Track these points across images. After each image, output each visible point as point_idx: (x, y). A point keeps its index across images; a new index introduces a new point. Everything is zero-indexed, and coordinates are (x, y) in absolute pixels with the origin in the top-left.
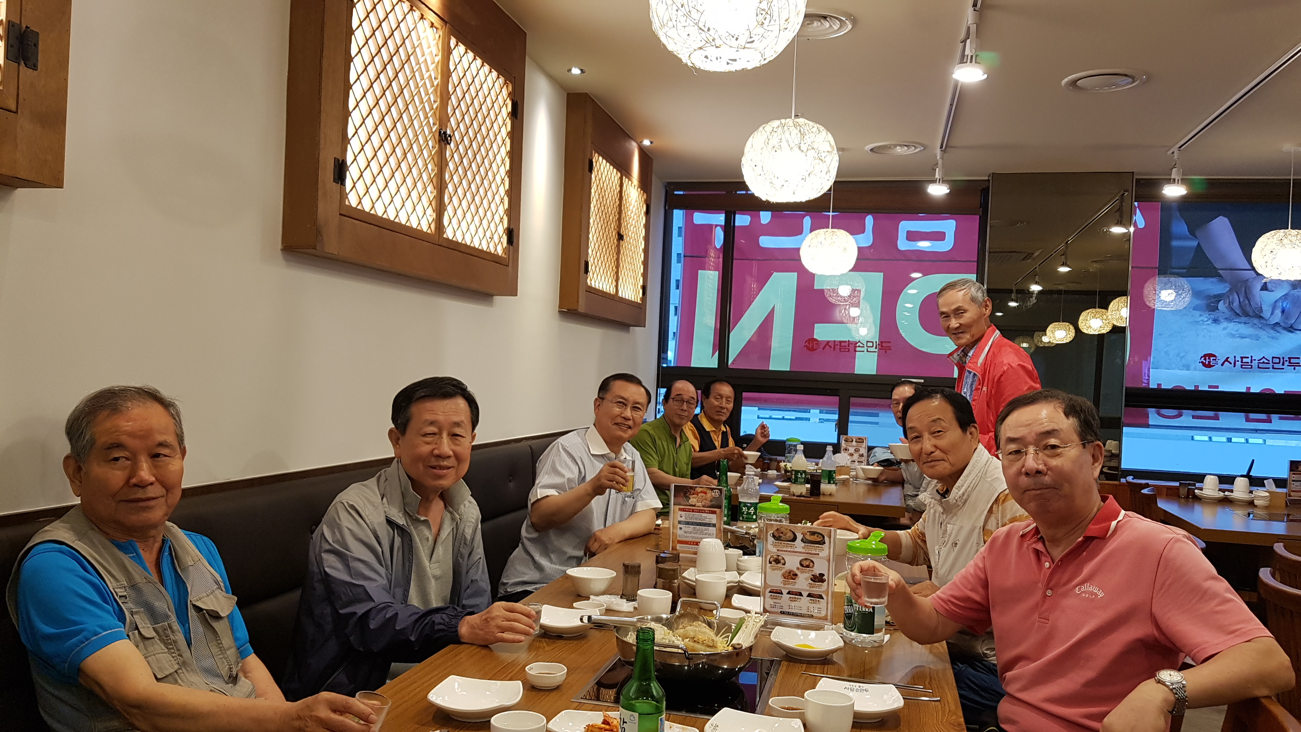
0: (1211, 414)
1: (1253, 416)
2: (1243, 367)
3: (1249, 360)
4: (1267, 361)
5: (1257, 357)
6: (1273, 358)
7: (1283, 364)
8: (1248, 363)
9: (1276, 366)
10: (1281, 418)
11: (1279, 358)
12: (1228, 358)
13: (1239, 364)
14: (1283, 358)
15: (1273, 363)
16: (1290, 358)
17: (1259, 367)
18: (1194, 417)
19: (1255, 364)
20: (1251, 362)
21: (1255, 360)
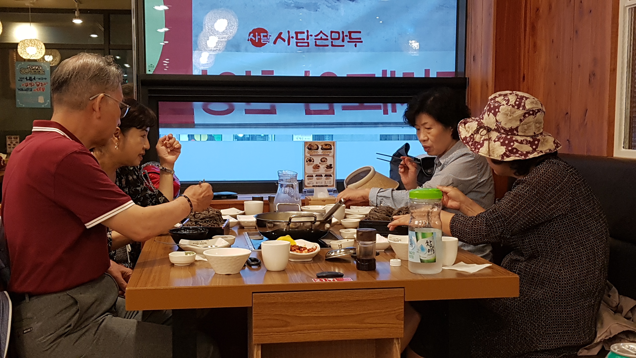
0: (266, 106)
1: (314, 107)
2: (299, 44)
3: (305, 36)
4: (326, 37)
5: (313, 32)
6: (332, 32)
7: (343, 41)
8: (304, 39)
9: (336, 43)
10: (344, 108)
11: (338, 33)
12: (281, 33)
13: (293, 41)
14: (343, 32)
15: (332, 39)
16: (350, 33)
17: (316, 45)
18: (248, 112)
19: (311, 41)
20: (308, 39)
21: (311, 36)
